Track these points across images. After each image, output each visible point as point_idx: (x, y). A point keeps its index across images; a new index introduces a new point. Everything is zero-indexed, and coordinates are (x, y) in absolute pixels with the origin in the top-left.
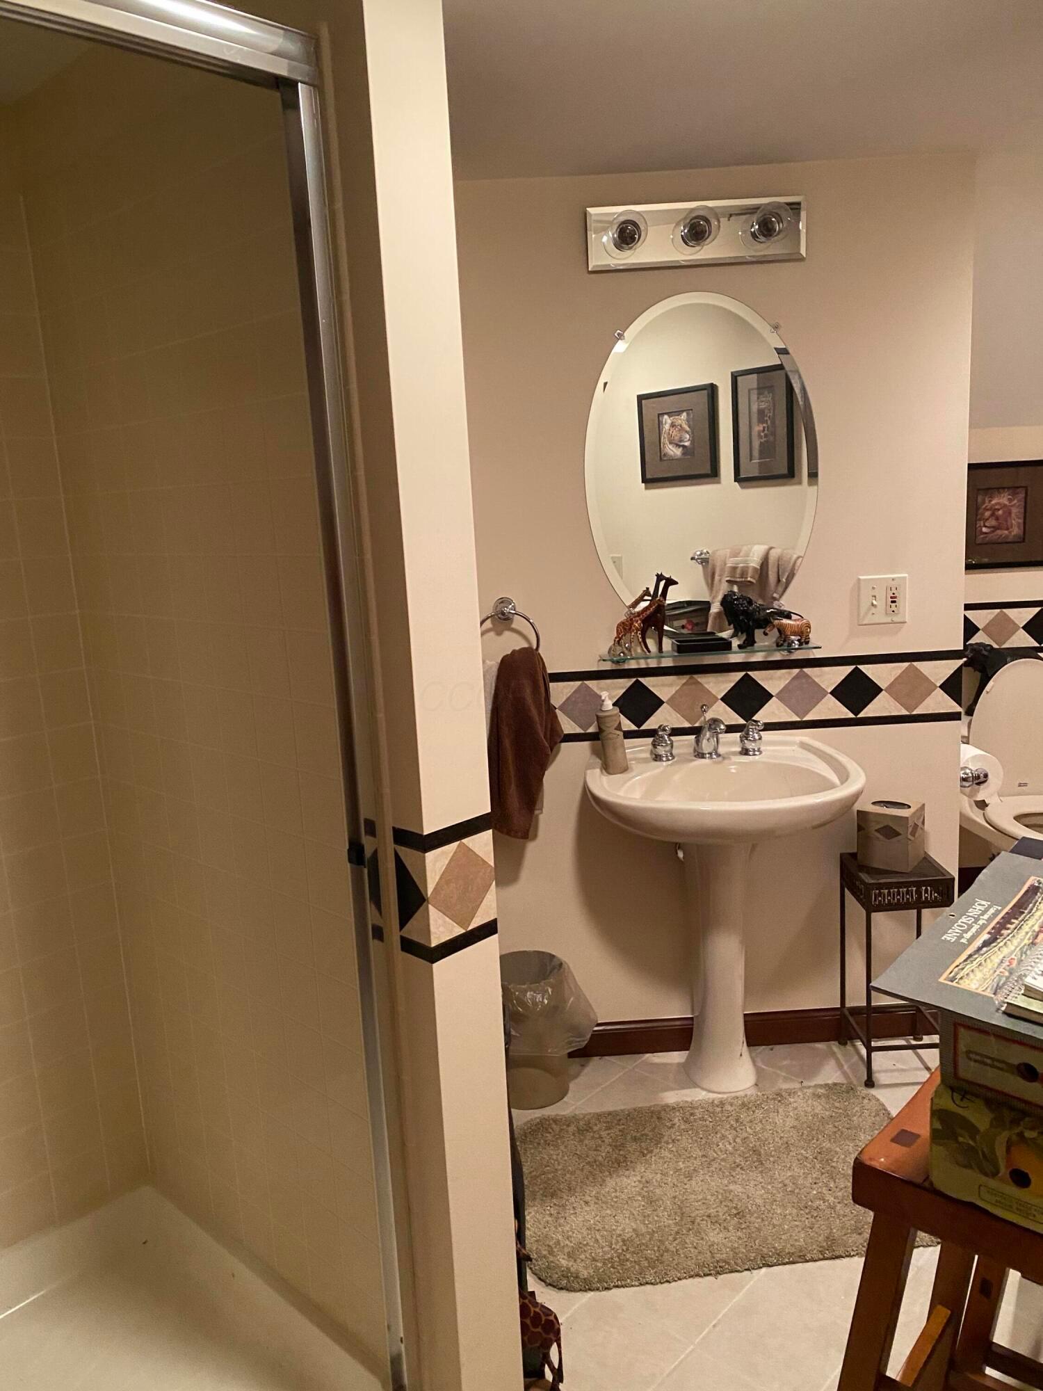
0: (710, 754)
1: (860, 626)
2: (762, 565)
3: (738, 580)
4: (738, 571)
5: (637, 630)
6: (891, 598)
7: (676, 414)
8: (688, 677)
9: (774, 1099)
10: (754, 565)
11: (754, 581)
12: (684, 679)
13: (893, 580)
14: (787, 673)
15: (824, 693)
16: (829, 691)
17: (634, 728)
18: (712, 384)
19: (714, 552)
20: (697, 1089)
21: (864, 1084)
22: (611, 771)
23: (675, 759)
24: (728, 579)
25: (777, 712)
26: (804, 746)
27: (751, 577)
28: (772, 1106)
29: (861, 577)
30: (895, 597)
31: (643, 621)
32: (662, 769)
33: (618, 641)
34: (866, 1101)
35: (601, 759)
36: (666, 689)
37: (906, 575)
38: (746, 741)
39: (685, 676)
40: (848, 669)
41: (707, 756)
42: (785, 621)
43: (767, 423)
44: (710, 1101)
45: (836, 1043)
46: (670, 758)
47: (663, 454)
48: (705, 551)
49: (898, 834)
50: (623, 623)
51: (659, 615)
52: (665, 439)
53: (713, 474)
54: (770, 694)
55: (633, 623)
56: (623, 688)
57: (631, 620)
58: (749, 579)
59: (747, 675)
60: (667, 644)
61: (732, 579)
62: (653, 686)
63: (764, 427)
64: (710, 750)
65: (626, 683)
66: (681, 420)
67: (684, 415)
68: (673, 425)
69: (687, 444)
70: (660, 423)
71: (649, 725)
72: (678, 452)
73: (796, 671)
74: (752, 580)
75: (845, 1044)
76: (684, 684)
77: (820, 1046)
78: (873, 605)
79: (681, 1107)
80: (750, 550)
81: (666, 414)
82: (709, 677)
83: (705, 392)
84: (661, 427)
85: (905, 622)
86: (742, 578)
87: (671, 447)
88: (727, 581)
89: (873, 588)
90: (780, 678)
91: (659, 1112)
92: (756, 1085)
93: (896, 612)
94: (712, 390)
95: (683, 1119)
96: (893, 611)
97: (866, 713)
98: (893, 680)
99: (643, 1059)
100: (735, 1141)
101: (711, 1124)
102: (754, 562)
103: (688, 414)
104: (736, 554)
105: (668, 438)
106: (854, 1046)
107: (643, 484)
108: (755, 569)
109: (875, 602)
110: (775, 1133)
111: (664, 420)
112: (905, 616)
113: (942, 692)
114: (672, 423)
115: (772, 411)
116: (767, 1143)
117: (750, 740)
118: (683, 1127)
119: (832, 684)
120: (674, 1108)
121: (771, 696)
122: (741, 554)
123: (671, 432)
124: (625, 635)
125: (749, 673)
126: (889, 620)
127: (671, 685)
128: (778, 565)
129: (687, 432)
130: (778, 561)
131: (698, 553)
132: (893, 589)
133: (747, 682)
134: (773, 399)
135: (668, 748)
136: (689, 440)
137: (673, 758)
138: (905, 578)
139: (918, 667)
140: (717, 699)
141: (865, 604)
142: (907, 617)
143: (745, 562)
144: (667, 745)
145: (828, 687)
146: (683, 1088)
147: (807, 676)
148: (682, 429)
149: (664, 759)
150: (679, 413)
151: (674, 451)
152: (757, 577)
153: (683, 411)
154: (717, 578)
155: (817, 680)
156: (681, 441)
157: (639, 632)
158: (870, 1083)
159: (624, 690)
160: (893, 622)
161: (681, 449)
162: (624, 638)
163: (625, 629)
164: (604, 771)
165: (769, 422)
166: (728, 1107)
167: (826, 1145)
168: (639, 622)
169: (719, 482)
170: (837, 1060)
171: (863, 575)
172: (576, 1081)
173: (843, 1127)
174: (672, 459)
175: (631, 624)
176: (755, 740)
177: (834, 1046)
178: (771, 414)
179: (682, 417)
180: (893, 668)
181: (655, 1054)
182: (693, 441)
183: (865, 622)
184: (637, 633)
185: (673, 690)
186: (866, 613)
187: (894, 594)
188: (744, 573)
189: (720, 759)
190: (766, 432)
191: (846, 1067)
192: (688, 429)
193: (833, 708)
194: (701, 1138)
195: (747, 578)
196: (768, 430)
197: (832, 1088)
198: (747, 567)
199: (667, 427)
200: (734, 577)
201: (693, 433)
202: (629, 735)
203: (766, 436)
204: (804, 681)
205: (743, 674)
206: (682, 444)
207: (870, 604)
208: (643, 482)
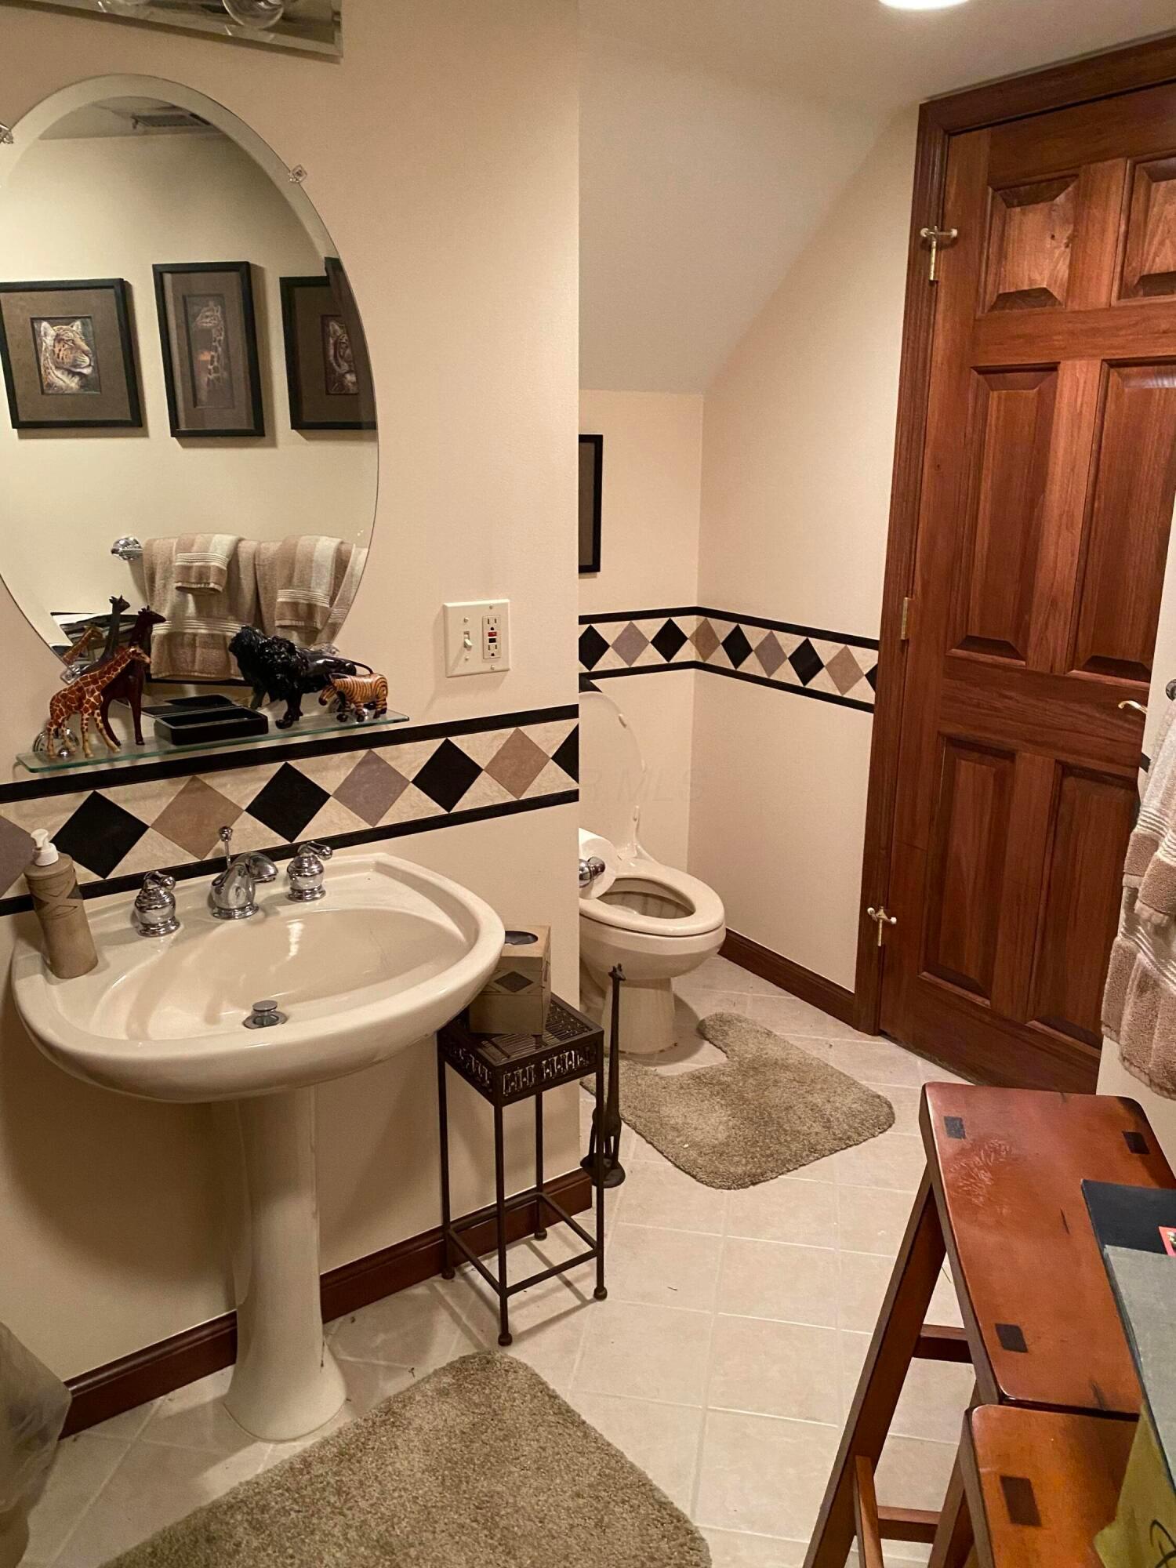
0: (242, 909)
1: (450, 678)
2: (229, 565)
3: (194, 586)
4: (193, 573)
5: (93, 706)
6: (490, 634)
7: (64, 321)
8: (187, 778)
9: (384, 1422)
10: (217, 564)
11: (220, 589)
12: (182, 782)
13: (491, 608)
14: (349, 757)
15: (404, 783)
16: (411, 779)
17: (95, 878)
18: (121, 280)
19: (150, 544)
20: (260, 1445)
21: (497, 1345)
22: (64, 972)
23: (182, 927)
24: (180, 584)
25: (336, 820)
26: (382, 868)
27: (215, 583)
28: (384, 1439)
29: (449, 605)
30: (495, 634)
31: (104, 692)
32: (161, 953)
33: (54, 727)
34: (511, 1376)
35: (38, 948)
36: (149, 803)
37: (506, 601)
38: (298, 878)
39: (184, 778)
40: (436, 744)
41: (238, 913)
42: (349, 679)
43: (216, 351)
44: (287, 1466)
45: (438, 1278)
46: (173, 928)
47: (45, 384)
48: (131, 539)
49: (530, 982)
50: (64, 696)
51: (130, 677)
52: (46, 360)
53: (134, 422)
54: (325, 793)
55: (84, 697)
56: (68, 810)
57: (80, 689)
58: (212, 585)
59: (287, 767)
60: (147, 723)
61: (185, 585)
62: (126, 801)
63: (213, 357)
64: (242, 901)
65: (73, 802)
66: (72, 331)
67: (77, 325)
68: (58, 339)
69: (86, 371)
70: (35, 334)
71: (124, 868)
72: (73, 383)
73: (362, 753)
74: (216, 587)
75: (453, 1276)
76: (182, 792)
77: (420, 1290)
78: (465, 645)
79: (242, 1501)
80: (209, 542)
81: (45, 319)
82: (224, 775)
83: (111, 291)
84: (38, 341)
85: (507, 670)
86: (201, 584)
87: (59, 373)
88: (178, 588)
89: (465, 621)
90: (338, 767)
91: (206, 1527)
92: (347, 1400)
93: (496, 656)
94: (122, 290)
95: (250, 1523)
96: (493, 655)
97: (464, 804)
98: (495, 754)
99: (153, 1411)
100: (347, 1539)
101: (300, 1515)
102: (218, 558)
103: (83, 324)
104: (185, 547)
105: (52, 359)
106: (465, 1276)
107: (16, 430)
108: (220, 570)
109: (469, 643)
110: (403, 1493)
111: (42, 329)
112: (508, 661)
113: (556, 764)
114: (58, 335)
115: (223, 333)
116: (396, 1520)
117: (306, 876)
118: (255, 1544)
119: (415, 768)
120: (231, 1507)
121: (326, 796)
122: (195, 548)
123: (57, 350)
124: (68, 718)
125: (291, 763)
126: (487, 667)
127: (159, 796)
128: (255, 565)
129: (84, 352)
130: (254, 559)
131: (122, 542)
132: (492, 621)
133: (288, 776)
134: (223, 313)
135: (166, 910)
136: (90, 365)
137: (177, 924)
138: (506, 604)
139: (526, 733)
140: (240, 811)
141: (455, 648)
142: (510, 663)
143: (203, 559)
144: (164, 905)
145: (409, 773)
146: (236, 1450)
147: (379, 760)
148: (75, 347)
149: (162, 931)
150: (69, 320)
151: (61, 380)
152: (224, 582)
153: (76, 318)
154: (158, 582)
155: (392, 764)
156: (76, 366)
157: (98, 711)
158: (506, 1339)
159: (71, 815)
160: (493, 671)
161: (76, 379)
162: (66, 722)
163: (69, 708)
164: (49, 972)
165: (220, 349)
166: (318, 1469)
167: (483, 1485)
168: (97, 693)
169: (146, 435)
170: (448, 1308)
171: (452, 601)
172: (39, 1507)
173: (497, 1439)
174: (62, 394)
175: (81, 699)
176: (313, 875)
177: (437, 1282)
178: (222, 338)
179: (74, 328)
180: (495, 737)
181: (171, 1394)
182: (96, 368)
183: (455, 673)
184: (93, 713)
185: (164, 803)
186: (458, 658)
187: (492, 629)
188: (203, 574)
189: (260, 914)
190: (216, 364)
191: (464, 1318)
192: (86, 348)
193: (417, 804)
194: (292, 1557)
195: (209, 584)
196: (218, 362)
197: (459, 1368)
198: (209, 568)
199: (49, 341)
200: (188, 582)
201: (95, 354)
202: (89, 891)
203: (216, 370)
204: (375, 767)
205: (279, 765)
206: (78, 370)
207: (462, 645)
208: (13, 427)
